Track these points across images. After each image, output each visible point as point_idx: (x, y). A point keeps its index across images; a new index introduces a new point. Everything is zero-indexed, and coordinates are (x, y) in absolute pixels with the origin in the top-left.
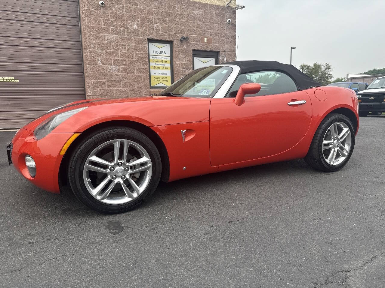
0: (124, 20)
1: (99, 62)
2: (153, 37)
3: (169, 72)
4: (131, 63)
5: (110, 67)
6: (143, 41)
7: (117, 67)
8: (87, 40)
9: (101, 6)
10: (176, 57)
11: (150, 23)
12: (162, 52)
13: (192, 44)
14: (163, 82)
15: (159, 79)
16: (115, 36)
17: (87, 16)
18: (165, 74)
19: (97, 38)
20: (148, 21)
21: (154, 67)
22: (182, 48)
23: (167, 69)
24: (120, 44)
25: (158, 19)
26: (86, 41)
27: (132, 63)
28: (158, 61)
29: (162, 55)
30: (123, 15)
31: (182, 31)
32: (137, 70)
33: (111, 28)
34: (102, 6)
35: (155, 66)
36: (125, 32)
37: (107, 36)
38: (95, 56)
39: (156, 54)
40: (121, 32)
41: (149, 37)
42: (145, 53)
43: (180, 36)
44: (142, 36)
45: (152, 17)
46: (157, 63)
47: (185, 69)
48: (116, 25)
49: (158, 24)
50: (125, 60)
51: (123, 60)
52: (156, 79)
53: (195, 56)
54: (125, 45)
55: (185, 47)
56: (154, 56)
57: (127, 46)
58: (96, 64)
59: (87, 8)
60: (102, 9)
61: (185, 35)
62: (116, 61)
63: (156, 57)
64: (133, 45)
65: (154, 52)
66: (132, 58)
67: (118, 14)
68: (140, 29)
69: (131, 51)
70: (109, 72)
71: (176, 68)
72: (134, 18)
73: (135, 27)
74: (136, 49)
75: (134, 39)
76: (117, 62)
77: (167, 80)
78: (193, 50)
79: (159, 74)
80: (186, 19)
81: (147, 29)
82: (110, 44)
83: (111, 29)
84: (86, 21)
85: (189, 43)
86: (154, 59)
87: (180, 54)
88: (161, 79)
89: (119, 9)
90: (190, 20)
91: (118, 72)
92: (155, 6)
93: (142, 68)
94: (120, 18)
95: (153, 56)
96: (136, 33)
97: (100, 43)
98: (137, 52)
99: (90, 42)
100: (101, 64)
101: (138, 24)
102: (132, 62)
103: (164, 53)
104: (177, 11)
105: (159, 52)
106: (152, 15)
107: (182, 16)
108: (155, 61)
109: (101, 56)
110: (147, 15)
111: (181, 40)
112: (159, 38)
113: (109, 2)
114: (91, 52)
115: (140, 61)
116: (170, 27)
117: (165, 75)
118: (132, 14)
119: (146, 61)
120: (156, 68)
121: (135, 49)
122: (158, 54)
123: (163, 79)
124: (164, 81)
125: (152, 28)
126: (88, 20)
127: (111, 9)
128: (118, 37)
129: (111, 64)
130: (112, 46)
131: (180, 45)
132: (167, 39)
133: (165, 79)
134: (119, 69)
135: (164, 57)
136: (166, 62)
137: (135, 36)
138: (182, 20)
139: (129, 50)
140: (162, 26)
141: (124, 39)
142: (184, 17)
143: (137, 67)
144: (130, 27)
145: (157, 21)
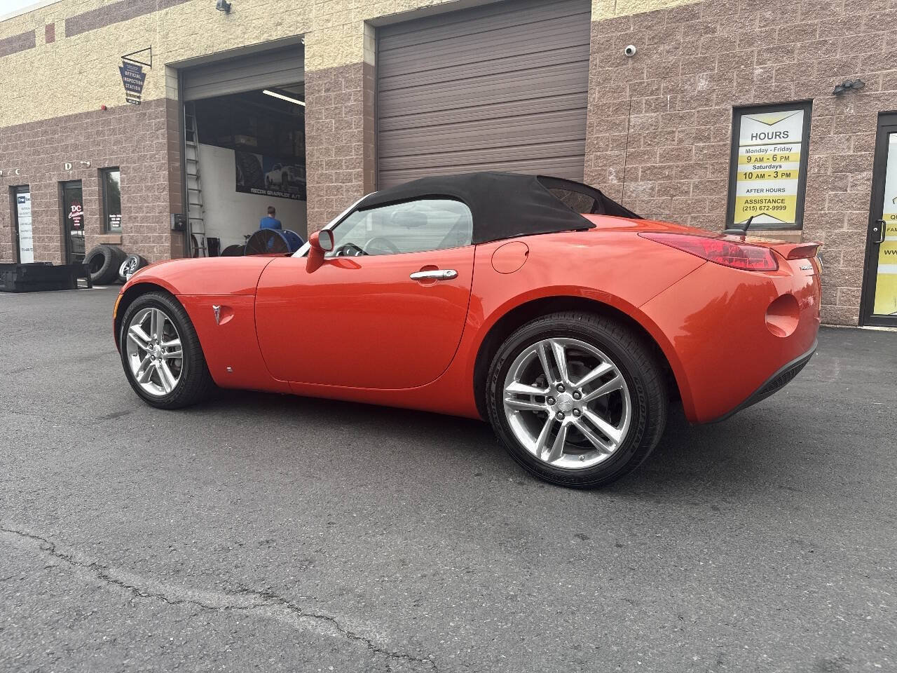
0: (678, 75)
1: (610, 178)
2: (749, 99)
3: (792, 186)
4: (681, 172)
5: (632, 185)
6: (721, 113)
7: (649, 184)
8: (592, 134)
9: (629, 57)
10: (816, 143)
11: (742, 67)
12: (777, 135)
13: (878, 99)
14: (770, 212)
15: (758, 205)
16: (653, 114)
17: (599, 84)
18: (779, 190)
19: (613, 126)
20: (737, 63)
21: (749, 176)
22: (842, 113)
23: (788, 175)
24: (661, 132)
25: (769, 50)
26: (591, 137)
27: (686, 171)
28: (761, 160)
29: (778, 140)
30: (675, 66)
31: (845, 67)
32: (696, 187)
33: (644, 99)
34: (630, 55)
35: (752, 171)
36: (677, 102)
37: (635, 119)
38: (605, 165)
39: (759, 141)
40: (666, 105)
41: (738, 103)
42: (721, 143)
43: (838, 81)
44: (717, 104)
45: (749, 50)
46: (758, 164)
47: (841, 171)
48: (657, 89)
49: (769, 64)
50: (669, 167)
51: (664, 168)
52: (749, 205)
53: (890, 129)
54: (673, 132)
55: (850, 110)
56: (751, 148)
57: (677, 134)
58: (605, 182)
59: (601, 67)
60: (630, 62)
61: (852, 77)
62: (648, 172)
63: (758, 148)
64: (693, 129)
65: (752, 137)
66: (686, 160)
67: (664, 65)
68: (715, 88)
69: (686, 144)
70: (629, 197)
71: (813, 171)
72: (701, 65)
73: (703, 84)
74: (699, 138)
75: (696, 115)
76: (650, 173)
77: (783, 205)
78: (881, 115)
79: (762, 190)
80: (863, 28)
81: (735, 84)
82: (640, 135)
83: (644, 101)
84: (597, 95)
85: (867, 95)
86: (749, 154)
87: (832, 133)
88: (764, 204)
89: (668, 52)
90: (877, 30)
91: (651, 195)
92: (763, 19)
93: (708, 181)
94: (666, 73)
95: (748, 148)
96: (704, 99)
97: (618, 136)
98: (701, 144)
99: (598, 137)
100: (615, 182)
101: (711, 77)
102: (684, 169)
103: (782, 135)
104: (834, 14)
105: (767, 135)
106: (751, 45)
107: (848, 24)
108: (753, 159)
109: (616, 164)
110: (738, 49)
111: (834, 93)
112: (766, 101)
113: (647, 44)
114: (598, 158)
115: (707, 164)
116: (806, 63)
117: (778, 194)
118: (699, 55)
119: (721, 163)
120: (754, 176)
121: (695, 138)
122: (766, 141)
123: (771, 205)
124: (774, 208)
125: (748, 79)
126: (599, 92)
127: (650, 58)
128: (660, 118)
129: (636, 179)
130: (642, 140)
131: (832, 108)
132: (794, 98)
133: (776, 205)
134: (652, 189)
135: (783, 146)
136: (787, 158)
137: (701, 105)
138: (849, 34)
139: (681, 141)
140: (777, 65)
141: (670, 119)
142: (858, 25)
143: (696, 180)
144: (690, 87)
145: (766, 55)
